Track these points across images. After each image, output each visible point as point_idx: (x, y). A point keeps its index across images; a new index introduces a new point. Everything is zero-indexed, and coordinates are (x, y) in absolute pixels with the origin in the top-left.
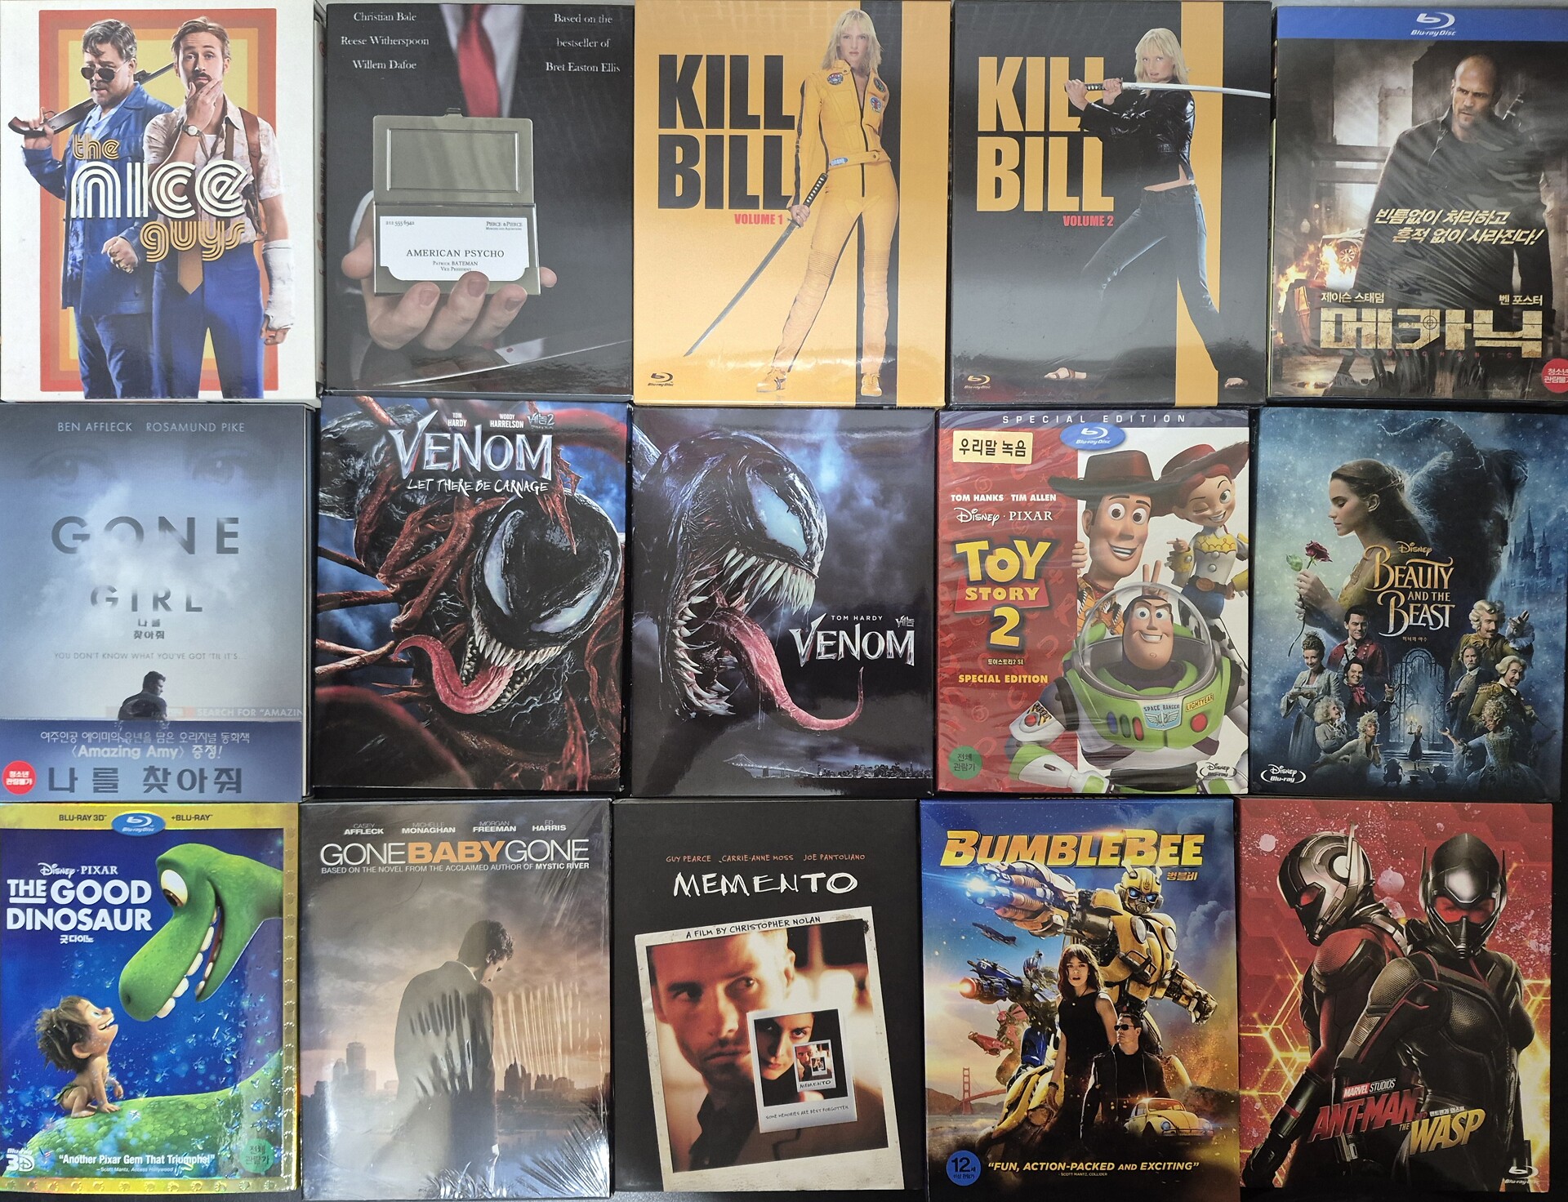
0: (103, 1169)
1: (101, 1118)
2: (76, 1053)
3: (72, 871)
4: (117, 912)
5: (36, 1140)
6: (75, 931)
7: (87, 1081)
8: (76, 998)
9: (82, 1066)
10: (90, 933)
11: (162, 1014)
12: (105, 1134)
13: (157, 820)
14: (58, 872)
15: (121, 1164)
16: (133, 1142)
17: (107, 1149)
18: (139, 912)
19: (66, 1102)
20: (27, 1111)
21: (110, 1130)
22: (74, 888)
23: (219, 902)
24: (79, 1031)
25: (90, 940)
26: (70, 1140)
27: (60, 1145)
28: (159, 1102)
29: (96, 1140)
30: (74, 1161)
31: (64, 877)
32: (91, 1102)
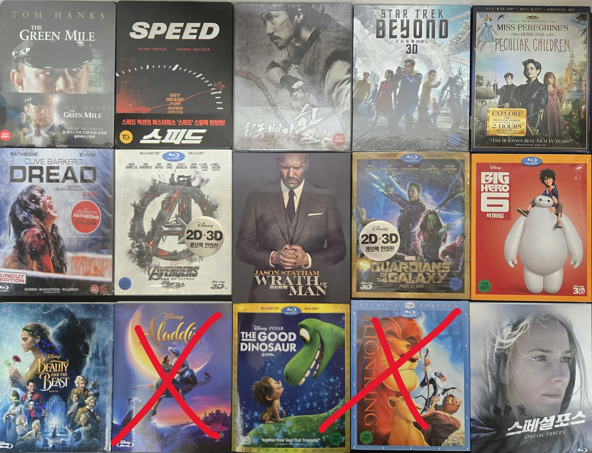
2: (268, 398)
7: (271, 409)
19: (264, 417)
24: (269, 390)
32: (273, 418)
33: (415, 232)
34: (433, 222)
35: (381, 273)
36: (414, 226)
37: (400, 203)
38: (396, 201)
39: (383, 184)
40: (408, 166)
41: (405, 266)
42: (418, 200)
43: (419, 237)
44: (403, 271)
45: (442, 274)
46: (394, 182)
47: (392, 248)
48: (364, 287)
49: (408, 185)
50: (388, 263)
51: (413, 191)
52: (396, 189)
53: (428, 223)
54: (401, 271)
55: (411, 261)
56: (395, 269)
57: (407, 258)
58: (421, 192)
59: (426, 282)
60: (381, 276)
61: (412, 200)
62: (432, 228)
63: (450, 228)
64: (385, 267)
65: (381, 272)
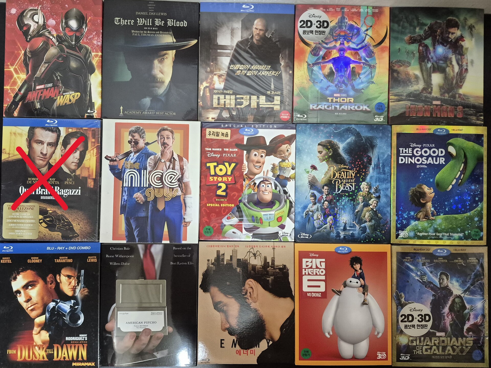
0: (430, 237)
1: (429, 221)
2: (422, 201)
3: (420, 146)
4: (434, 158)
5: (408, 228)
6: (421, 164)
7: (425, 210)
8: (421, 184)
9: (424, 205)
10: (426, 164)
11: (448, 190)
12: (431, 226)
13: (447, 130)
14: (416, 146)
15: (436, 235)
16: (439, 229)
17: (431, 231)
18: (441, 158)
19: (418, 216)
20: (405, 219)
21: (432, 225)
22: (421, 151)
23: (465, 156)
24: (423, 195)
25: (426, 167)
26: (420, 228)
27: (416, 229)
28: (447, 217)
29: (428, 228)
30: (421, 234)
31: (418, 147)
32: (426, 216)
33: (444, 313)
34: (459, 305)
35: (417, 347)
36: (443, 308)
37: (432, 289)
38: (429, 287)
39: (419, 273)
40: (439, 258)
41: (436, 340)
42: (447, 286)
43: (448, 317)
44: (435, 345)
45: (467, 347)
46: (428, 272)
47: (426, 326)
48: (403, 358)
49: (439, 274)
50: (422, 338)
51: (443, 279)
52: (429, 277)
53: (455, 305)
54: (433, 344)
55: (441, 337)
56: (428, 343)
57: (438, 334)
58: (449, 279)
59: (454, 354)
60: (417, 349)
61: (442, 286)
62: (459, 309)
63: (473, 309)
64: (420, 342)
65: (417, 345)
